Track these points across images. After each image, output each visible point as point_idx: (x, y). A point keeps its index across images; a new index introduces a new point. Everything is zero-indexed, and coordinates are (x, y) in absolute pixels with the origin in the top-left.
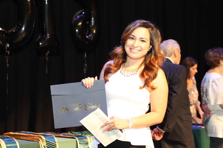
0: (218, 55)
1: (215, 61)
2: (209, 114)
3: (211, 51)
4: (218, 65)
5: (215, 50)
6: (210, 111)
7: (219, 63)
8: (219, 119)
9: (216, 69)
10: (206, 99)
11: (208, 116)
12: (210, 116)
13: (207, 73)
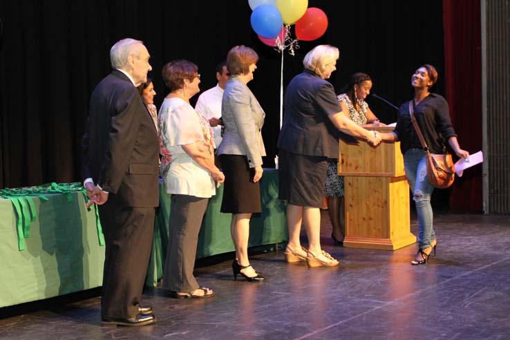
0: (181, 71)
1: (177, 79)
2: (168, 160)
3: (171, 65)
4: (181, 85)
5: (177, 63)
6: (170, 155)
7: (182, 83)
8: (184, 169)
9: (179, 92)
10: (164, 138)
11: (167, 163)
12: (170, 163)
13: (165, 99)
